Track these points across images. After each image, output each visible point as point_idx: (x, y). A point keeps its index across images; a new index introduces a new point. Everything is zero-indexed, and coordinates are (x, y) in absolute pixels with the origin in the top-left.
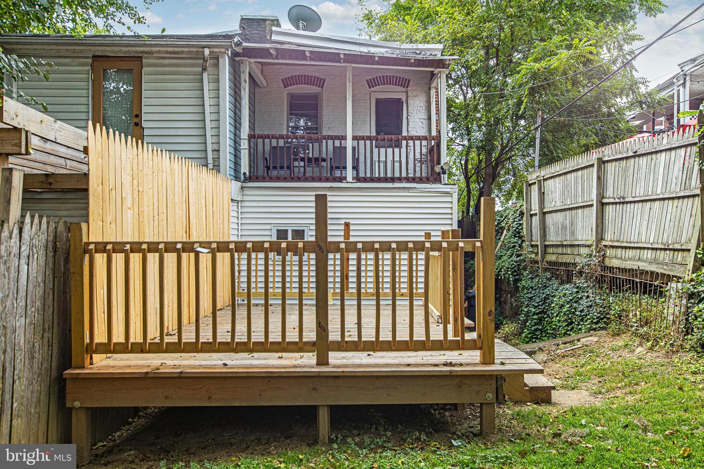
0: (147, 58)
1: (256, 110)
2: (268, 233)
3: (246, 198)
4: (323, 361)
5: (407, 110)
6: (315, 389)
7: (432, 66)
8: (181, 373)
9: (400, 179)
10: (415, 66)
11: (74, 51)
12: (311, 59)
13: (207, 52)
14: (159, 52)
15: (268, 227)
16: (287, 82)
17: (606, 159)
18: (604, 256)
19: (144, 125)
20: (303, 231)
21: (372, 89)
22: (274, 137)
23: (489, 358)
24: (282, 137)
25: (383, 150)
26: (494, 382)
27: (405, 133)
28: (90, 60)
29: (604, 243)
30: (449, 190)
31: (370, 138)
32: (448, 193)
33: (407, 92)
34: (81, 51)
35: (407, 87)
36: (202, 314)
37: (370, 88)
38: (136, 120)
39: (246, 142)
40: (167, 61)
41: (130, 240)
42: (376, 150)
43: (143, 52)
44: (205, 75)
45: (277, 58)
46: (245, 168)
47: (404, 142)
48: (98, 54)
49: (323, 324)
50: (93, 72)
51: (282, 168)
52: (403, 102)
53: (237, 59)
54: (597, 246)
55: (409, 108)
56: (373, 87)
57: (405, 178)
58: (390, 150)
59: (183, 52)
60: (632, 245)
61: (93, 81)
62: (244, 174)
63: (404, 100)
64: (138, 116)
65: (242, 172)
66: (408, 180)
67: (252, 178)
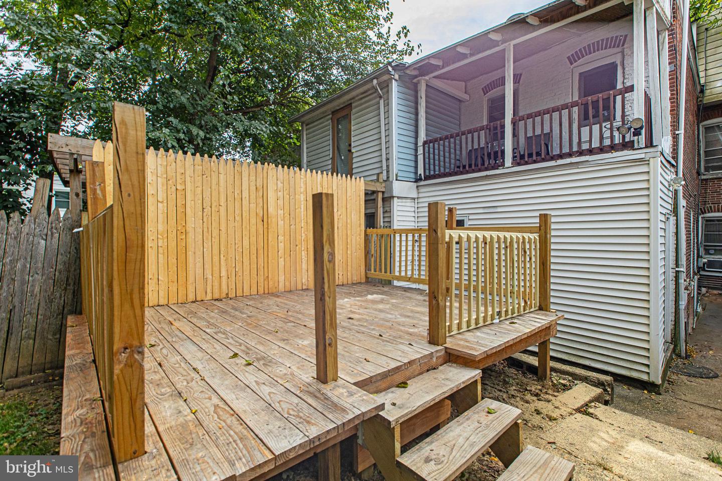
0: (354, 102)
3: (421, 195)
5: (624, 73)
16: (486, 90)
19: (353, 150)
20: (463, 220)
21: (575, 64)
28: (331, 116)
30: (643, 156)
32: (641, 160)
33: (623, 52)
34: (326, 111)
35: (623, 45)
37: (571, 64)
38: (349, 149)
39: (422, 148)
43: (350, 99)
44: (382, 102)
45: (445, 65)
46: (421, 171)
48: (334, 110)
50: (332, 123)
52: (617, 65)
53: (415, 81)
55: (627, 69)
56: (576, 61)
57: (577, 152)
61: (332, 128)
62: (420, 175)
63: (618, 63)
64: (350, 145)
65: (419, 174)
66: (581, 153)
67: (427, 178)
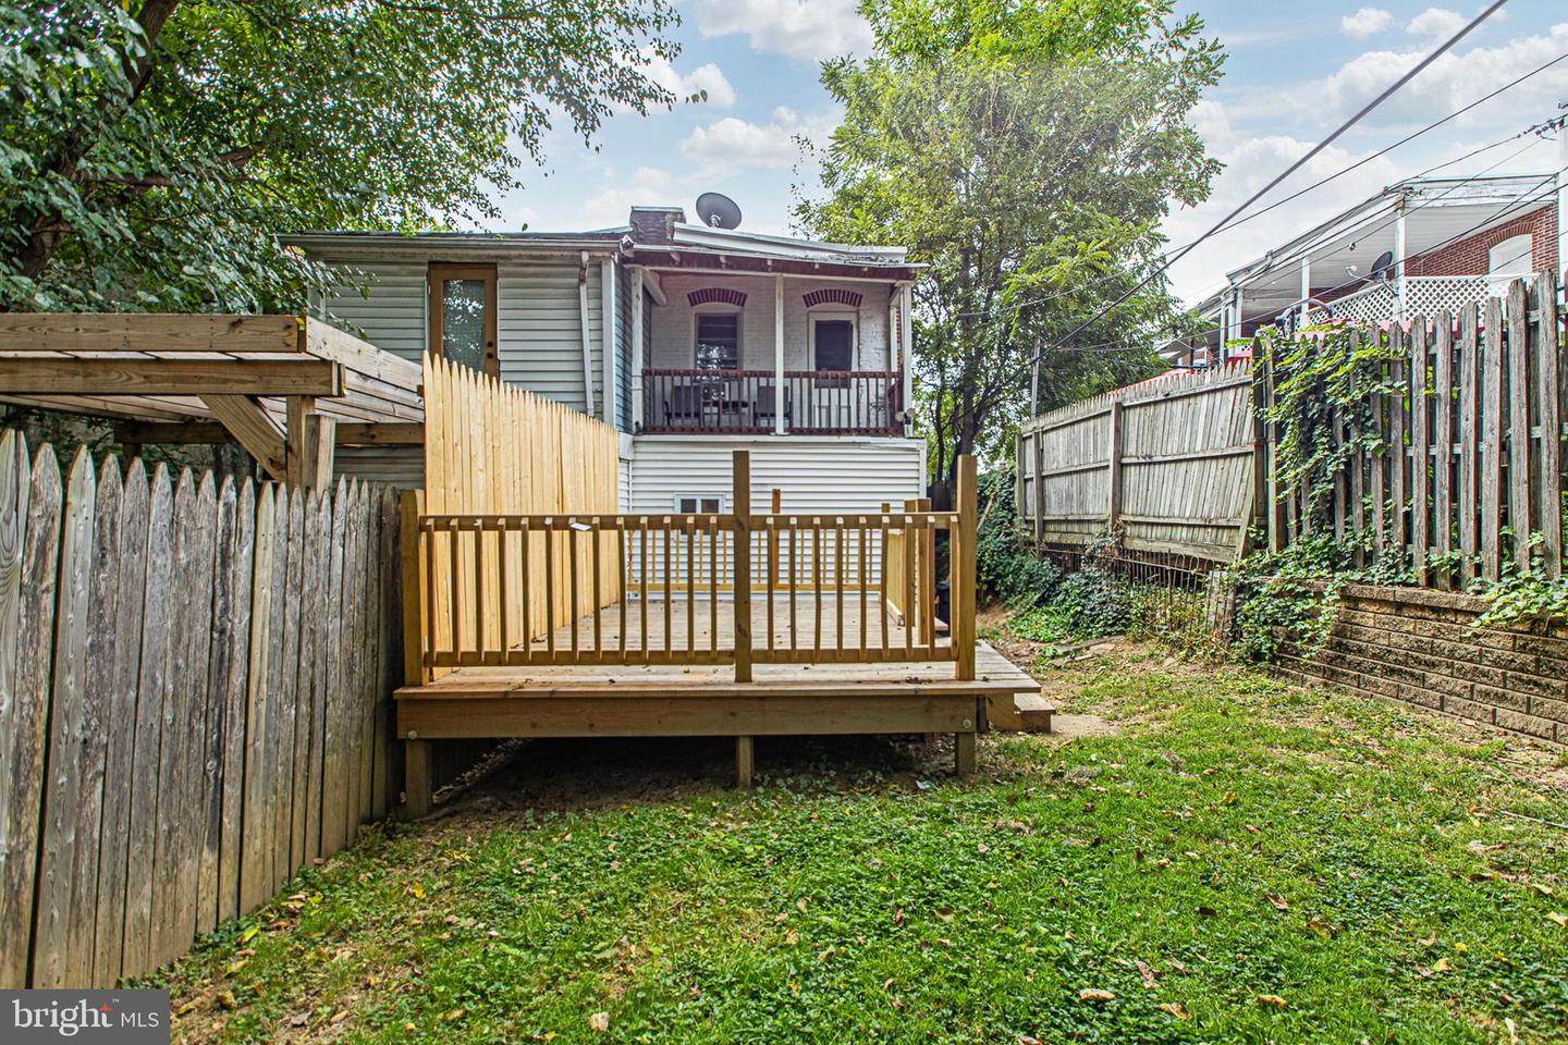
0: (502, 265)
1: (653, 336)
2: (670, 504)
3: (639, 457)
4: (743, 676)
5: (859, 337)
6: (733, 714)
7: (892, 277)
8: (553, 692)
9: (848, 431)
10: (870, 277)
11: (403, 255)
12: (729, 267)
13: (585, 256)
14: (520, 256)
15: (669, 496)
16: (695, 298)
17: (1125, 405)
18: (1123, 535)
19: (500, 356)
20: (717, 501)
21: (811, 308)
22: (677, 373)
23: (966, 673)
24: (687, 373)
25: (825, 391)
26: (974, 704)
27: (855, 368)
28: (426, 268)
29: (1123, 518)
30: (914, 446)
31: (807, 375)
32: (913, 450)
33: (858, 313)
34: (414, 255)
35: (858, 306)
36: (580, 615)
37: (808, 306)
38: (490, 350)
39: (639, 380)
40: (531, 270)
41: (482, 514)
42: (815, 392)
43: (497, 257)
44: (583, 289)
45: (681, 265)
46: (637, 416)
47: (854, 381)
48: (435, 259)
49: (743, 626)
50: (429, 284)
51: (688, 415)
52: (852, 326)
53: (626, 266)
54: (1114, 522)
55: (861, 334)
56: (812, 305)
57: (855, 429)
58: (835, 392)
59: (552, 257)
60: (1161, 520)
61: (430, 296)
62: (637, 423)
63: (854, 323)
64: (492, 344)
65: (634, 421)
66: (859, 431)
67: (648, 429)
